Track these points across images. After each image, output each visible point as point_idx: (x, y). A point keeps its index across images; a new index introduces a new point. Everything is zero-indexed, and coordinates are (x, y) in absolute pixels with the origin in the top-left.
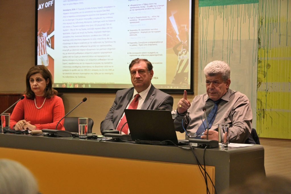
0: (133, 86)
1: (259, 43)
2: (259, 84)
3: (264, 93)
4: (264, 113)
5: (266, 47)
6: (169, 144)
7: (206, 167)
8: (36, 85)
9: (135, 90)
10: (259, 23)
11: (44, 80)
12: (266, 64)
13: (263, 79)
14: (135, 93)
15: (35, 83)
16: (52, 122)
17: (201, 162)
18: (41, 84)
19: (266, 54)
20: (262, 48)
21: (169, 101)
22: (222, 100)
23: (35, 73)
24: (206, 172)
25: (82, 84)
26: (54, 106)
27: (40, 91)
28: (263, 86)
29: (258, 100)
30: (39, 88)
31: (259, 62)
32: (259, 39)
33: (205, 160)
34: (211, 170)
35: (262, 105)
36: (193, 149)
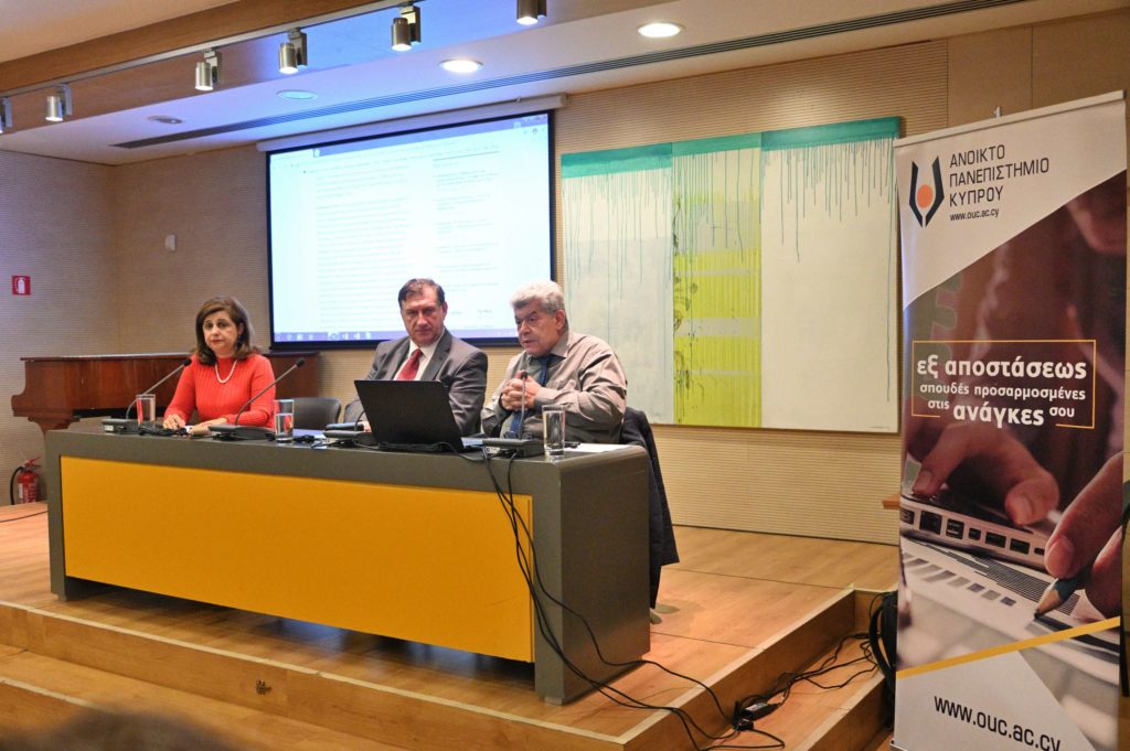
0: (407, 335)
1: (675, 243)
2: (677, 323)
3: (687, 340)
4: (688, 378)
5: (688, 251)
6: (445, 450)
7: (515, 498)
8: (216, 335)
9: (412, 343)
10: (673, 205)
11: (234, 325)
12: (689, 284)
13: (684, 313)
14: (413, 347)
15: (215, 330)
16: (248, 408)
17: (504, 487)
18: (229, 332)
19: (689, 264)
20: (681, 253)
21: (478, 362)
22: (554, 356)
23: (214, 311)
24: (513, 509)
25: (344, 333)
26: (253, 375)
27: (226, 346)
28: (684, 326)
29: (677, 353)
30: (224, 340)
31: (677, 280)
32: (675, 237)
33: (512, 480)
34: (523, 503)
35: (683, 363)
36: (489, 459)
